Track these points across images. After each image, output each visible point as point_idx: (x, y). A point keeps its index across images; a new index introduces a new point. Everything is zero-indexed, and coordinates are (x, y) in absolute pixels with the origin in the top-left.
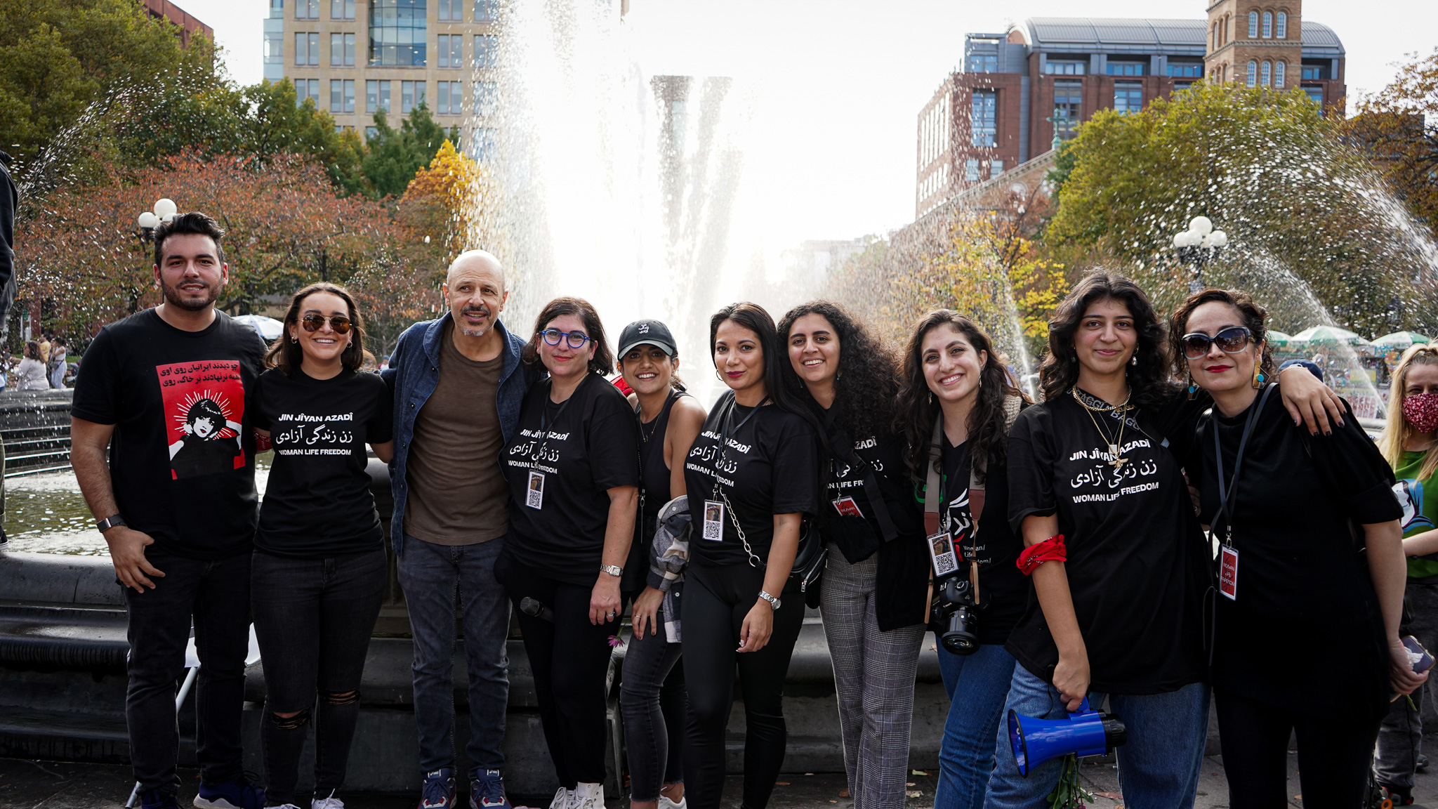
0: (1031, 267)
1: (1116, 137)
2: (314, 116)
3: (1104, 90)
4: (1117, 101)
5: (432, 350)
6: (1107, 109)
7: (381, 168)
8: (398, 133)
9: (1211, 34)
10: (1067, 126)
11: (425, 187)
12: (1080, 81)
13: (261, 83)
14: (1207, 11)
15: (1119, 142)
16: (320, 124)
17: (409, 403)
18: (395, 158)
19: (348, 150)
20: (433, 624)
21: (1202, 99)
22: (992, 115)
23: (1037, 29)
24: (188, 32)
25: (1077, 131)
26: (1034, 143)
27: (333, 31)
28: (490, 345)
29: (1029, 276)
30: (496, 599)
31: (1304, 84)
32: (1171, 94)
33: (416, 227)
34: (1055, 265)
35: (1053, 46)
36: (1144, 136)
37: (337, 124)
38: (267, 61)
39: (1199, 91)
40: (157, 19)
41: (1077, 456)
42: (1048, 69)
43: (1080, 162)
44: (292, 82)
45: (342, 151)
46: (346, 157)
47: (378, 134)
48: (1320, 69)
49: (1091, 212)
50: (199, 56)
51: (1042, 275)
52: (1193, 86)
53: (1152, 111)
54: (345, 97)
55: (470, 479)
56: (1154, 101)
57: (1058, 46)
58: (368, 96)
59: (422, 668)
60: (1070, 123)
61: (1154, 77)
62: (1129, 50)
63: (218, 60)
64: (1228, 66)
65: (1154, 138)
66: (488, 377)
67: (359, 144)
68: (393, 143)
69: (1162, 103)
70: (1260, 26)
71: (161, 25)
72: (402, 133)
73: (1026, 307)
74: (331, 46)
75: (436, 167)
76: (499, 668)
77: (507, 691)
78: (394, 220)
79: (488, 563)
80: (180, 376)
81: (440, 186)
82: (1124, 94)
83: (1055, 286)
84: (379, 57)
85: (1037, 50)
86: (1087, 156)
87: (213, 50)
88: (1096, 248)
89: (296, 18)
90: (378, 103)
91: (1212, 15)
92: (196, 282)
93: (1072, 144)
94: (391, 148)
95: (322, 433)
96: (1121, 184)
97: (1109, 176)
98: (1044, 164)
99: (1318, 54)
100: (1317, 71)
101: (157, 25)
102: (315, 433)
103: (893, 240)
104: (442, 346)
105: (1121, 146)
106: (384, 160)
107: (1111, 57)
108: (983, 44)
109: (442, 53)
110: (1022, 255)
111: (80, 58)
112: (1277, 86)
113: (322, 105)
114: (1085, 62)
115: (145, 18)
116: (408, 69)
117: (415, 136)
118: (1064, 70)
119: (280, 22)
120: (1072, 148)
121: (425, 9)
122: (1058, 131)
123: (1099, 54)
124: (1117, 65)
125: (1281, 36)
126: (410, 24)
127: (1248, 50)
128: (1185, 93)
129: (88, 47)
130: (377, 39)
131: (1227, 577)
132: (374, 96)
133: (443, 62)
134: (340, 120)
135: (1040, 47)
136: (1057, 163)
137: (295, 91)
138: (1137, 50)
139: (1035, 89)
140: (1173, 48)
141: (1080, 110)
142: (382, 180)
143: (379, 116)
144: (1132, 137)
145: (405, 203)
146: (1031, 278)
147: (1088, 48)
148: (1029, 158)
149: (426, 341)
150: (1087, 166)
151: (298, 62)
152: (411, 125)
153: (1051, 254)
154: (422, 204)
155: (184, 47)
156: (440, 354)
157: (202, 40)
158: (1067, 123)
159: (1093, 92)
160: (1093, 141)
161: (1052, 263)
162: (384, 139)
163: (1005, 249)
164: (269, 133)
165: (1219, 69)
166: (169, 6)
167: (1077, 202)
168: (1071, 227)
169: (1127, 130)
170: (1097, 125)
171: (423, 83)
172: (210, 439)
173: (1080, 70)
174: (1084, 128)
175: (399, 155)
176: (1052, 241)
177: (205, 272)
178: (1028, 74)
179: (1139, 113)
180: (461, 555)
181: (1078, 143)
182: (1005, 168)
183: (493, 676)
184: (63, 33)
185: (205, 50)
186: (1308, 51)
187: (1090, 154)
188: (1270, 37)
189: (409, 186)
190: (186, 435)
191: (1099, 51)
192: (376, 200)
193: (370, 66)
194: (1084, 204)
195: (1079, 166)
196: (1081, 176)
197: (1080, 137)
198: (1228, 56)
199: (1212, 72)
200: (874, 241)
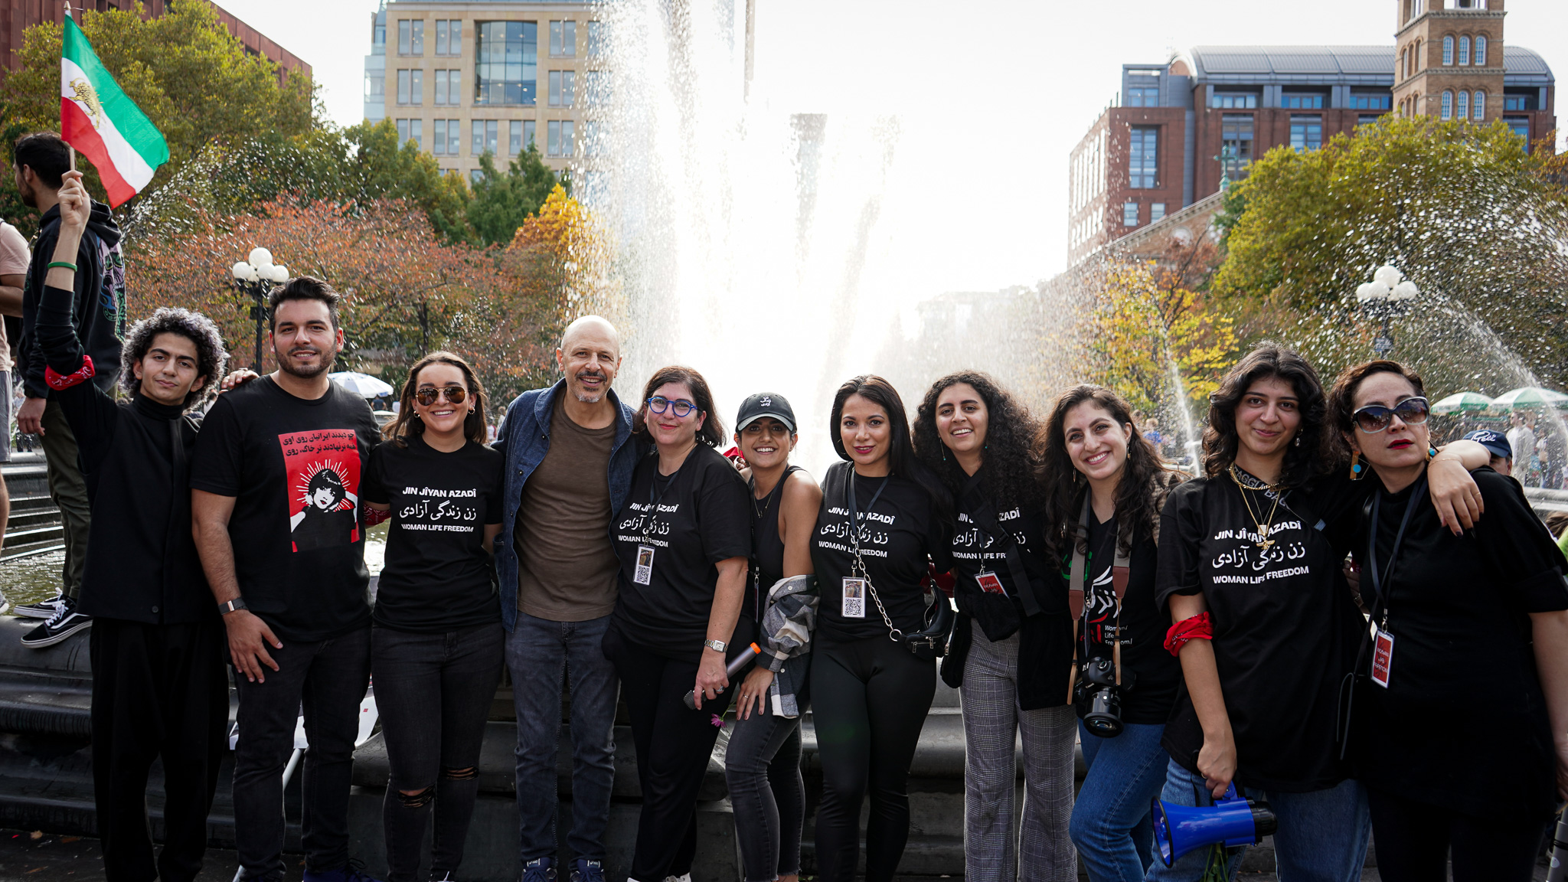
0: (1195, 321)
1: (1292, 177)
2: (416, 158)
3: (1279, 125)
4: (1293, 137)
5: (544, 418)
6: (1281, 147)
7: (487, 214)
8: (505, 177)
9: (1401, 62)
10: (1237, 165)
11: (534, 235)
12: (1252, 115)
13: (361, 124)
14: (1396, 36)
15: (1295, 183)
16: (422, 168)
17: (517, 470)
18: (501, 203)
19: (452, 195)
20: (539, 707)
21: (1389, 134)
22: (1153, 153)
23: (1203, 58)
24: (286, 69)
25: (1248, 171)
26: (1199, 184)
27: (438, 67)
28: (602, 413)
29: (1193, 332)
30: (605, 679)
31: (1507, 115)
32: (1354, 129)
33: (523, 278)
34: (1223, 320)
35: (1221, 77)
36: (1324, 177)
37: (440, 167)
38: (368, 100)
39: (1386, 126)
40: (254, 57)
41: (1223, 535)
42: (1215, 102)
43: (1251, 205)
44: (393, 122)
45: (445, 196)
46: (450, 203)
47: (484, 178)
48: (1526, 99)
49: (1264, 260)
50: (297, 95)
51: (1208, 329)
52: (1379, 119)
53: (1333, 148)
54: (449, 138)
55: (583, 550)
56: (1335, 137)
57: (1226, 77)
58: (474, 137)
59: (525, 754)
60: (1240, 162)
61: (1335, 110)
62: (1307, 80)
63: (316, 99)
64: (1419, 97)
65: (1334, 178)
66: (600, 446)
67: (463, 189)
68: (499, 188)
69: (1343, 140)
70: (1456, 52)
71: (258, 63)
72: (509, 176)
73: (1191, 366)
74: (436, 84)
75: (545, 213)
76: (605, 753)
77: (612, 779)
78: (500, 270)
79: (597, 640)
80: (302, 446)
81: (549, 233)
82: (1301, 129)
83: (1223, 342)
84: (486, 95)
85: (1204, 82)
86: (1259, 199)
87: (311, 88)
88: (1270, 300)
89: (398, 53)
90: (484, 145)
91: (1400, 40)
92: (307, 348)
93: (1242, 186)
94: (497, 193)
95: (446, 508)
96: (1298, 229)
97: (1284, 220)
98: (1211, 207)
99: (1524, 82)
100: (1522, 101)
101: (254, 63)
102: (440, 508)
103: (1043, 291)
104: (553, 414)
105: (1297, 187)
106: (490, 205)
107: (1287, 89)
108: (1143, 76)
109: (553, 91)
110: (1185, 309)
111: (174, 98)
112: (1476, 118)
113: (425, 147)
114: (1257, 94)
115: (241, 55)
116: (516, 107)
117: (523, 180)
118: (1234, 103)
119: (382, 58)
120: (1241, 190)
121: (536, 43)
122: (1227, 171)
123: (1273, 85)
124: (1293, 97)
125: (1480, 63)
126: (520, 60)
127: (1442, 79)
128: (1370, 128)
129: (181, 86)
130: (484, 76)
131: (1380, 663)
132: (481, 137)
133: (554, 100)
134: (444, 163)
135: (1206, 79)
136: (1226, 206)
137: (396, 132)
138: (1316, 80)
139: (1201, 124)
140: (1357, 77)
141: (1251, 147)
142: (488, 227)
143: (485, 159)
144: (1310, 177)
145: (512, 252)
146: (1196, 334)
147: (1260, 79)
148: (1194, 201)
149: (537, 409)
150: (1259, 210)
151: (401, 101)
152: (519, 168)
153: (1219, 307)
154: (530, 253)
155: (280, 86)
156: (551, 422)
157: (300, 78)
158: (1237, 162)
159: (1266, 127)
160: (1266, 182)
161: (1220, 317)
162: (490, 183)
163: (1166, 302)
164: (369, 177)
165: (1409, 100)
166: (266, 42)
167: (1248, 249)
168: (1242, 276)
169: (1304, 169)
170: (1270, 164)
171: (532, 123)
172: (330, 511)
173: (1251, 103)
174: (1256, 168)
175: (506, 201)
176: (1220, 292)
177: (316, 338)
178: (1193, 107)
179: (1318, 151)
180: (572, 632)
181: (1249, 185)
182: (1167, 212)
183: (599, 761)
184: (156, 72)
185: (303, 88)
186: (1512, 78)
187: (1263, 196)
188: (1467, 63)
189: (517, 234)
190: (307, 506)
191: (1273, 82)
192: (481, 249)
193: (476, 104)
194: (1256, 251)
195: (1250, 209)
196: (1252, 221)
197: (1251, 177)
198: (1420, 86)
199: (1401, 104)
200: (1022, 292)
